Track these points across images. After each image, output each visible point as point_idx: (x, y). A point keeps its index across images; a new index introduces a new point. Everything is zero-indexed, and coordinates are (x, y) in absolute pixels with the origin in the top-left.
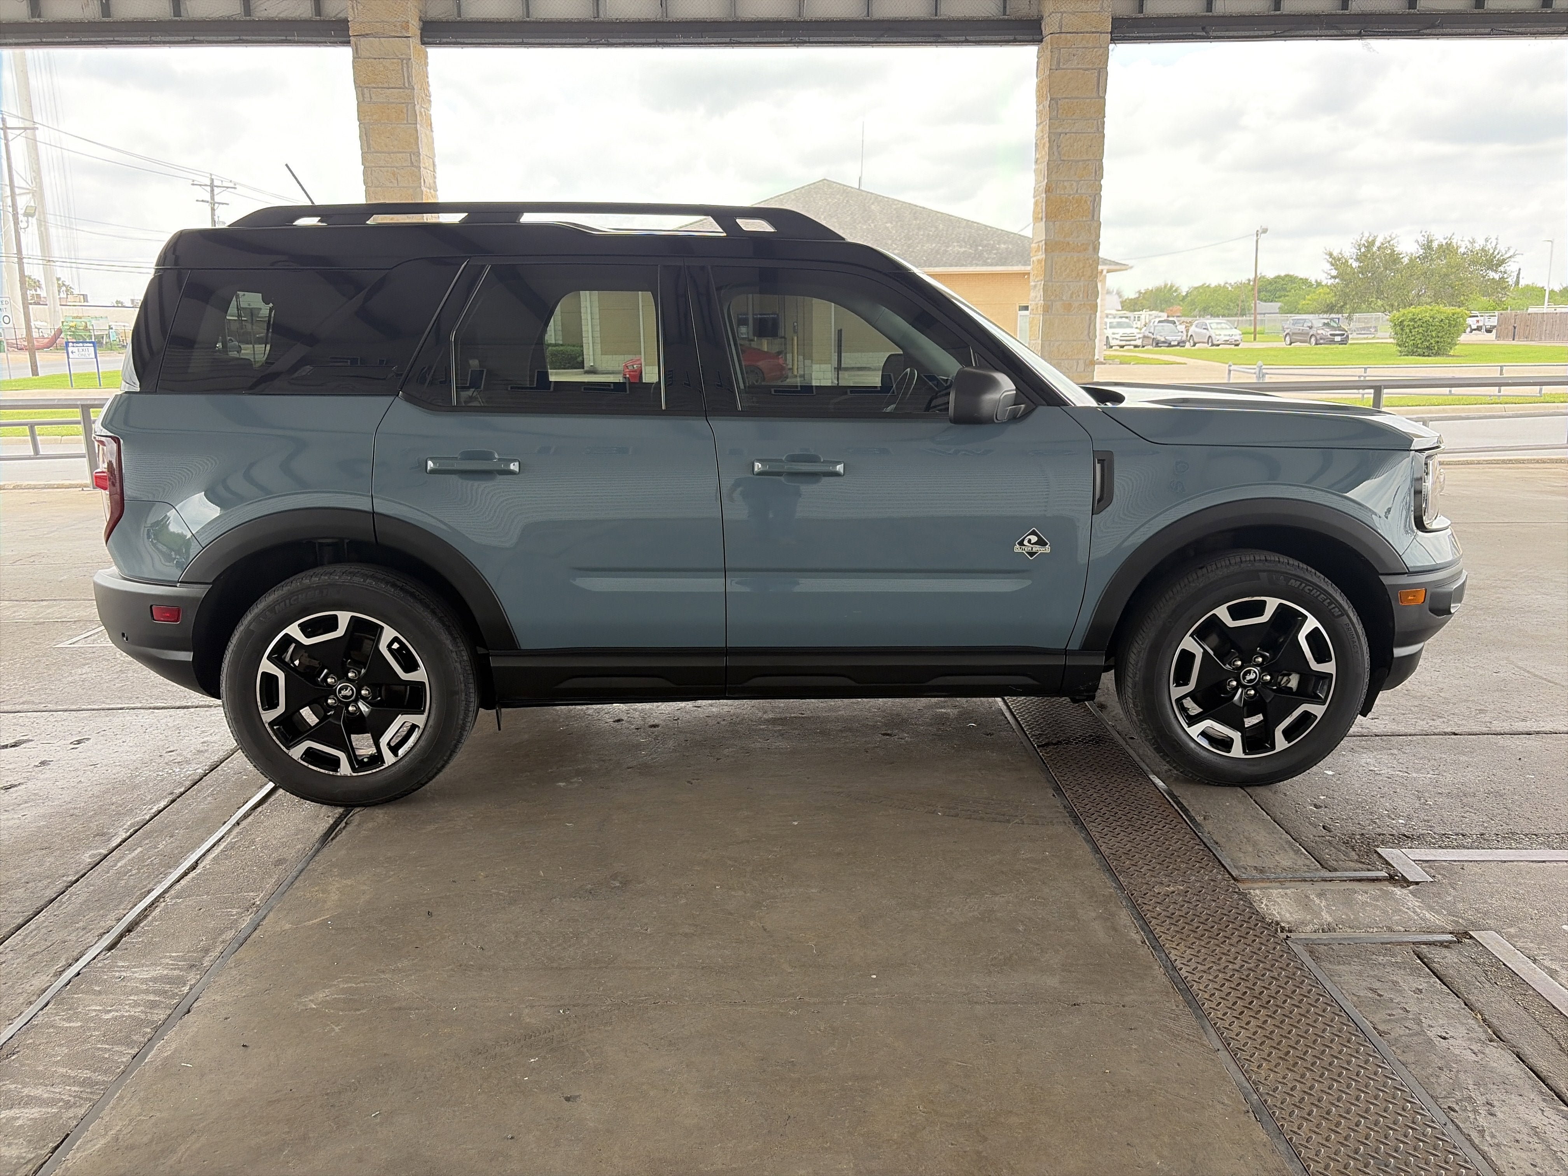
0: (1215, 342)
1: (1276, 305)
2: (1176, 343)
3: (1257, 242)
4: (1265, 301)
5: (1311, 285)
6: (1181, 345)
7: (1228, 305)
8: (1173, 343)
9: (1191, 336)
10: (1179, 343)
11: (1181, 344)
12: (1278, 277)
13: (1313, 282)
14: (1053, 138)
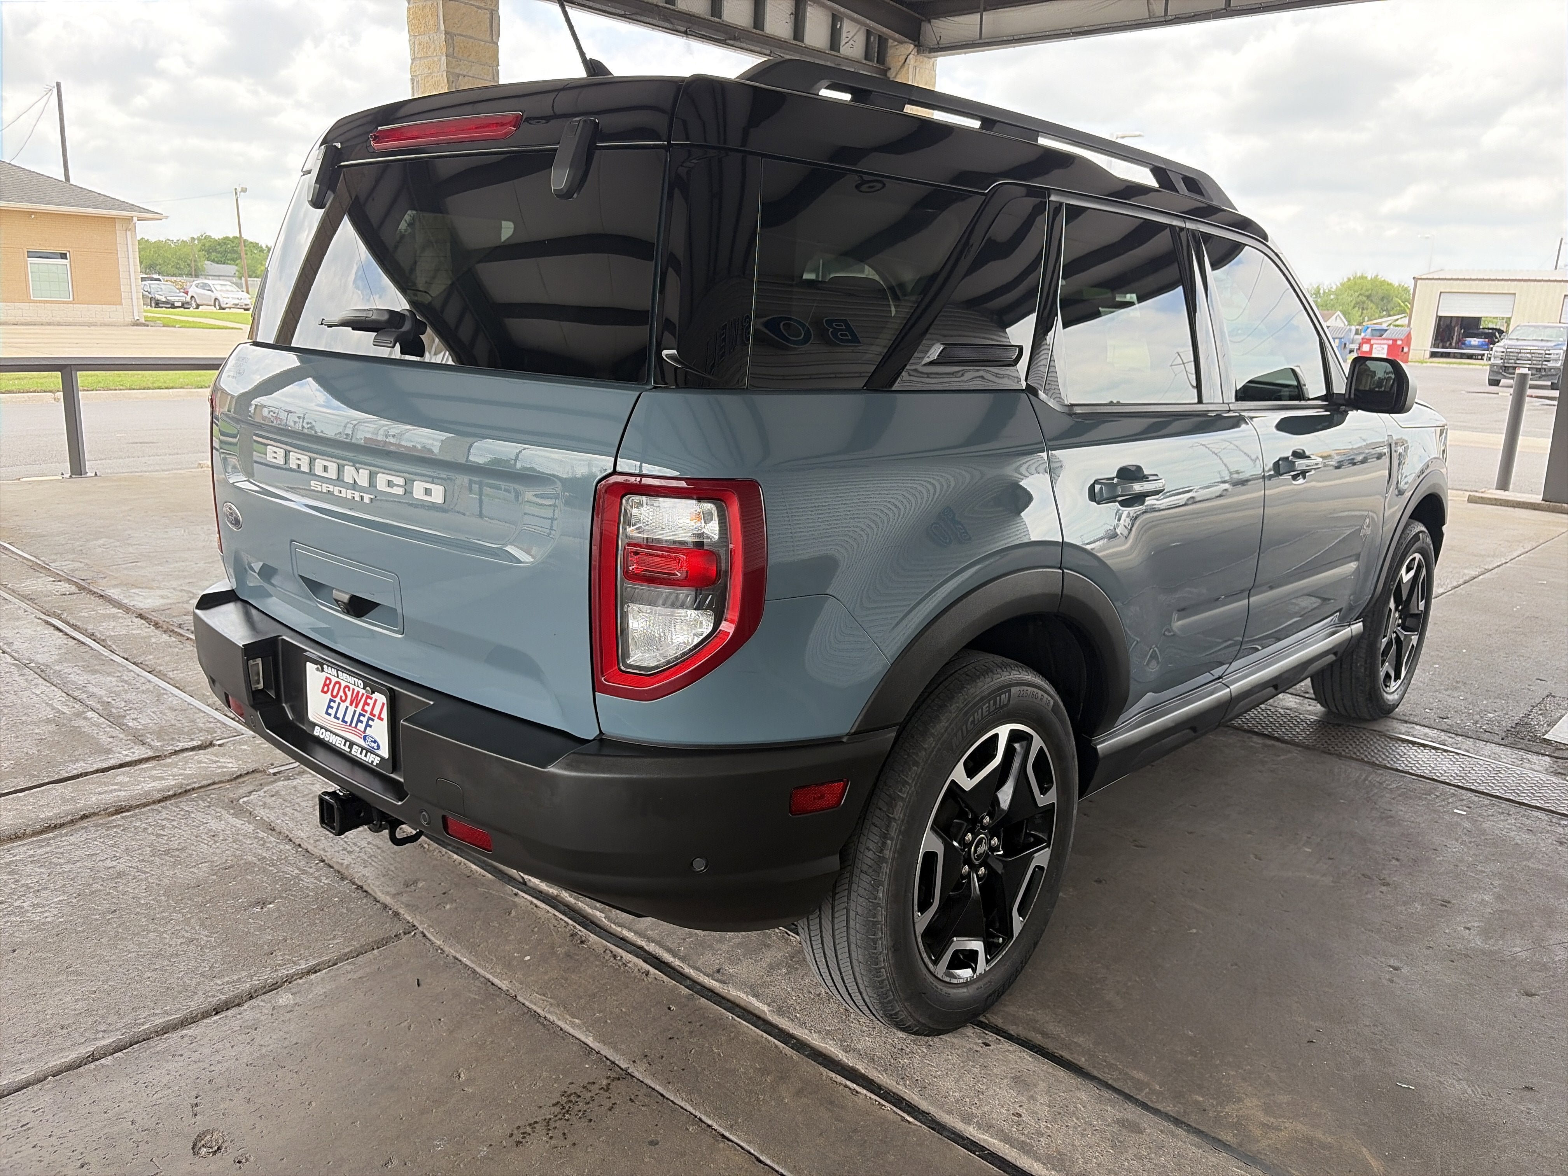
0: (224, 306)
1: (231, 269)
2: (180, 304)
3: (237, 200)
4: (217, 263)
5: (262, 251)
6: (186, 306)
7: (178, 264)
8: (176, 304)
9: (192, 297)
10: (183, 304)
11: (184, 306)
12: (227, 238)
13: (264, 247)
14: (451, 79)
